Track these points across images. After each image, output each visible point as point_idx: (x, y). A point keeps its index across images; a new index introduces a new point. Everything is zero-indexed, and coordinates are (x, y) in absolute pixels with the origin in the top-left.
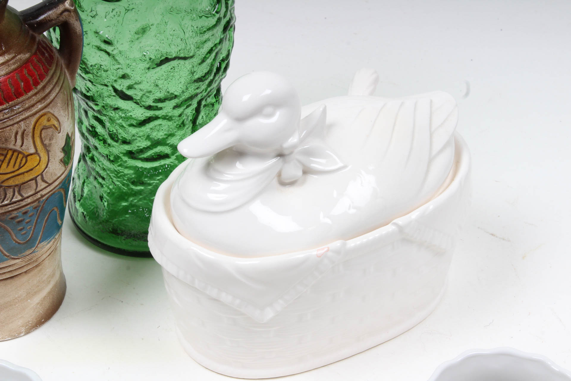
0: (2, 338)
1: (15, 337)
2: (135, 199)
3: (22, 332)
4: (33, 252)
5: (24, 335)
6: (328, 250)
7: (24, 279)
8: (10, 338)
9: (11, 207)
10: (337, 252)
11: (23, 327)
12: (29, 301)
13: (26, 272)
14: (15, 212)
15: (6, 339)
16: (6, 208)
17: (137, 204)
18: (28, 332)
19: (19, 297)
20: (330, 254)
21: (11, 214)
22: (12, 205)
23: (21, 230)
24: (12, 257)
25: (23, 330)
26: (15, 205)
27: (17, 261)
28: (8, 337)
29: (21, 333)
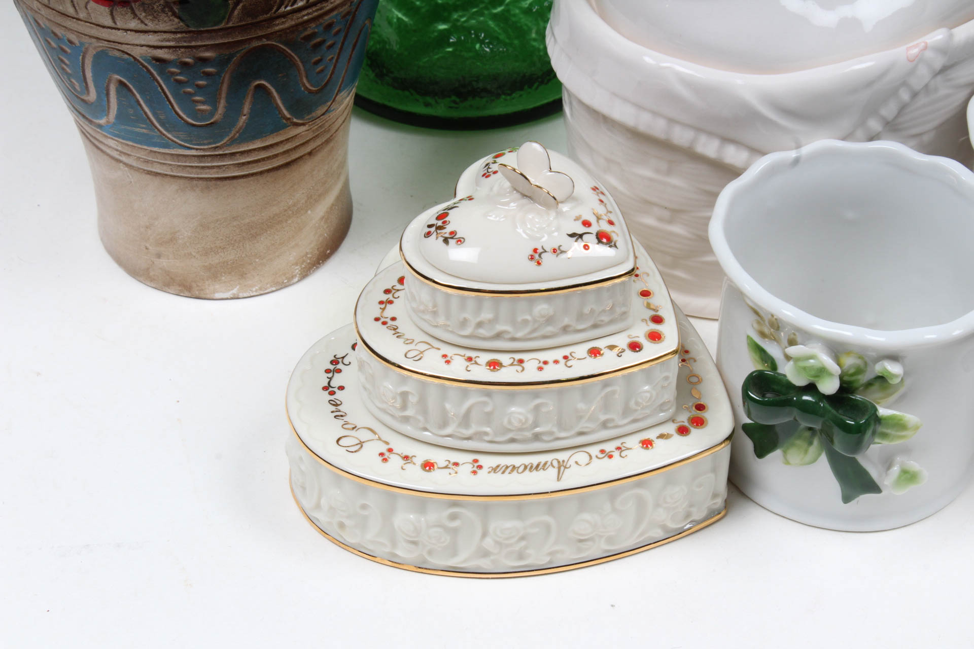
0: (260, 289)
1: (282, 286)
2: (462, 16)
3: (296, 276)
4: (327, 111)
5: (299, 281)
6: (926, 48)
7: (306, 167)
8: (274, 289)
9: (308, 14)
10: (942, 50)
11: (296, 264)
12: (309, 212)
13: (310, 154)
14: (313, 25)
15: (266, 289)
16: (299, 15)
17: (465, 25)
18: (304, 275)
19: (294, 205)
20: (929, 54)
21: (305, 29)
22: (310, 11)
23: (317, 63)
24: (295, 120)
25: (297, 270)
26: (314, 9)
27: (301, 129)
28: (271, 286)
29: (293, 277)
